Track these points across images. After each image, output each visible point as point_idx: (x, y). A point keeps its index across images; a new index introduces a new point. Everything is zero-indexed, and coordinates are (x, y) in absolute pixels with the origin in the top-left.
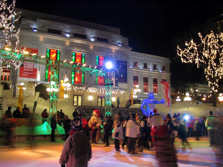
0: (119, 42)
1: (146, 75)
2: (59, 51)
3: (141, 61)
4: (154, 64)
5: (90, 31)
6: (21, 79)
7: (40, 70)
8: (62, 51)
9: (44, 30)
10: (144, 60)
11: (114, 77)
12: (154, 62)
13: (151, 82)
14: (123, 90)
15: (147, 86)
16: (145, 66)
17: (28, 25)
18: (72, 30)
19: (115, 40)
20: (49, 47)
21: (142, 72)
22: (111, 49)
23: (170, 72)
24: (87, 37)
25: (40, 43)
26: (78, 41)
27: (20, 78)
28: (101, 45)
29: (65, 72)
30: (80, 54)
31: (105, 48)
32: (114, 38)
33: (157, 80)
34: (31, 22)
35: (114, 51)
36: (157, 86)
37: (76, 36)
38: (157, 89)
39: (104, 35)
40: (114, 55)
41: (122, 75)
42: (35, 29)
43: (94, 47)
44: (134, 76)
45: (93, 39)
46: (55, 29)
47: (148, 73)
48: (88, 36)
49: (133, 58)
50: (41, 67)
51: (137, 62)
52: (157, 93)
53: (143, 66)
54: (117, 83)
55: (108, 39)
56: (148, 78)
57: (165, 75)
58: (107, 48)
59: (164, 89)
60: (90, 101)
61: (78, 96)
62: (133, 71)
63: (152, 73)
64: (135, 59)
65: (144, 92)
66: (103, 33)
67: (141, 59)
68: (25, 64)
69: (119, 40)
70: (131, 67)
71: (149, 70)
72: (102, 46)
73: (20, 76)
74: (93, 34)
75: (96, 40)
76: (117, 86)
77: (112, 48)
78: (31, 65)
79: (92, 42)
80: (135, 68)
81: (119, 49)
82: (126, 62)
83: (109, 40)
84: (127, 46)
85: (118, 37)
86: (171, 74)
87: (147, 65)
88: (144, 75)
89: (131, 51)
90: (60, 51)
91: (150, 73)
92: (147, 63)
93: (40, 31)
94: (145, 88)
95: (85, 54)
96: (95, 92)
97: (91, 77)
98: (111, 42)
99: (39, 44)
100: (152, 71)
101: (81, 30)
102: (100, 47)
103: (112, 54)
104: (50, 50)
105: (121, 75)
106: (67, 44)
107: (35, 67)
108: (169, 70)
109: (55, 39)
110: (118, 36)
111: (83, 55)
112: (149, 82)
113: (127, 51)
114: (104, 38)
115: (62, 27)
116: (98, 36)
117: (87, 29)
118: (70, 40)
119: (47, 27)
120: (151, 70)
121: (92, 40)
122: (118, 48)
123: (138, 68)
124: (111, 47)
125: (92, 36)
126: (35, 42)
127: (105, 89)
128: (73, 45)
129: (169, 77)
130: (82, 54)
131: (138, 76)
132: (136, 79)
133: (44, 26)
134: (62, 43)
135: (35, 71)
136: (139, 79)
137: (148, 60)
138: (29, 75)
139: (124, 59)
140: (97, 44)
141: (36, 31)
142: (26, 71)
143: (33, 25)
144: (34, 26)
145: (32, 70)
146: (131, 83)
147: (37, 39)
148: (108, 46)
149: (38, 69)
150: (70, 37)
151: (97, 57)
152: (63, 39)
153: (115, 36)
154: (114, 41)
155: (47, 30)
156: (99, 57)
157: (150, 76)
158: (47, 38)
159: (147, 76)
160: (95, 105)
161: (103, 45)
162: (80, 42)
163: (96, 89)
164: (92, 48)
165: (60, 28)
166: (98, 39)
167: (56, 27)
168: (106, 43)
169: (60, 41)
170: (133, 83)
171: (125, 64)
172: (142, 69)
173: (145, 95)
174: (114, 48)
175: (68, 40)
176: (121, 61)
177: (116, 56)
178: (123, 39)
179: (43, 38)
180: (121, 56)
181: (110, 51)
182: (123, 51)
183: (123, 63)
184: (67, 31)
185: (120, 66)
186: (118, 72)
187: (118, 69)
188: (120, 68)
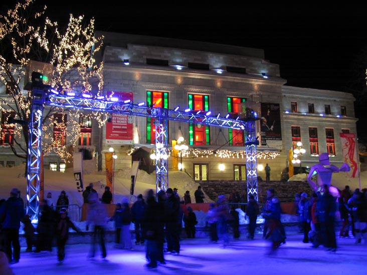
0: (264, 72)
1: (313, 125)
2: (166, 94)
3: (304, 101)
4: (325, 105)
5: (215, 57)
6: (108, 142)
7: (138, 125)
8: (171, 93)
9: (141, 61)
10: (309, 99)
11: (260, 130)
12: (324, 101)
13: (322, 135)
14: (276, 152)
15: (316, 143)
16: (311, 110)
17: (115, 55)
18: (185, 58)
19: (257, 68)
20: (149, 88)
21: (306, 120)
22: (252, 85)
23: (356, 117)
24: (210, 68)
25: (135, 83)
26: (196, 75)
27: (107, 140)
28: (234, 79)
29: (178, 127)
30: (201, 97)
31: (242, 83)
33: (333, 132)
34: (120, 50)
35: (256, 87)
36: (333, 142)
37: (191, 67)
38: (334, 147)
39: (237, 61)
40: (258, 95)
41: (272, 127)
42: (127, 61)
43: (223, 83)
44: (292, 127)
45: (221, 70)
46: (159, 58)
47: (315, 121)
48: (211, 66)
49: (289, 97)
50: (138, 120)
51: (296, 103)
52: (335, 154)
53: (307, 110)
54: (265, 140)
55: (245, 69)
56: (316, 128)
57: (346, 123)
58: (244, 83)
59: (347, 146)
60: (222, 173)
61: (200, 165)
62: (291, 119)
63: (323, 121)
64: (293, 98)
65: (311, 154)
67: (303, 98)
68: (113, 118)
69: (264, 68)
70: (287, 112)
71: (317, 115)
72: (236, 81)
73: (107, 138)
74: (219, 62)
75: (226, 71)
76: (265, 145)
77: (253, 83)
78: (123, 119)
79: (219, 74)
80: (294, 113)
81: (264, 84)
82: (278, 105)
83: (247, 70)
84: (278, 77)
85: (263, 64)
86: (358, 119)
87: (315, 107)
88: (311, 125)
89: (285, 85)
90: (168, 93)
91: (320, 121)
92: (313, 104)
93: (135, 64)
94: (313, 146)
95: (208, 96)
96: (229, 157)
97: (221, 132)
98: (249, 73)
99: (134, 85)
100: (323, 117)
101: (200, 58)
102: (234, 82)
103: (253, 93)
104: (152, 92)
105: (270, 128)
106: (179, 81)
107: (130, 122)
108: (354, 113)
109: (158, 76)
110: (261, 61)
111: (206, 97)
112: (318, 136)
113: (278, 85)
114: (238, 66)
115: (169, 55)
116: (228, 65)
117: (210, 55)
118: (183, 74)
119: (145, 57)
120: (321, 115)
121: (219, 71)
122: (263, 82)
123: (299, 114)
124: (252, 81)
125: (219, 65)
126: (127, 82)
127: (245, 152)
128: (188, 82)
129: (355, 126)
130: (204, 96)
131: (299, 127)
132: (296, 133)
133: (140, 55)
134: (171, 81)
135: (130, 127)
136: (302, 131)
137: (315, 99)
138: (120, 134)
139: (274, 99)
140: (226, 78)
141: (127, 64)
142: (115, 129)
143: (123, 55)
144: (125, 57)
145: (126, 127)
146: (288, 139)
147: (130, 77)
148: (246, 80)
149: (134, 125)
150: (183, 70)
151: (229, 99)
152: (171, 73)
153: (256, 63)
154: (256, 71)
155: (145, 62)
156: (232, 99)
157: (320, 126)
158: (146, 75)
160: (231, 179)
161: (237, 79)
162: (199, 77)
163: (230, 152)
164: (219, 84)
165: (165, 57)
166: (229, 70)
167: (160, 56)
168: (242, 75)
169: (167, 76)
170: (291, 139)
171: (276, 108)
172: (305, 114)
173: (314, 158)
174: (256, 83)
175: (179, 74)
176: (270, 104)
177: (261, 96)
178: (271, 66)
179: (140, 74)
180: (269, 96)
181: (250, 88)
182: (272, 87)
183: (272, 107)
184: (178, 60)
185: (269, 112)
186: (265, 122)
187: (265, 118)
188: (268, 115)
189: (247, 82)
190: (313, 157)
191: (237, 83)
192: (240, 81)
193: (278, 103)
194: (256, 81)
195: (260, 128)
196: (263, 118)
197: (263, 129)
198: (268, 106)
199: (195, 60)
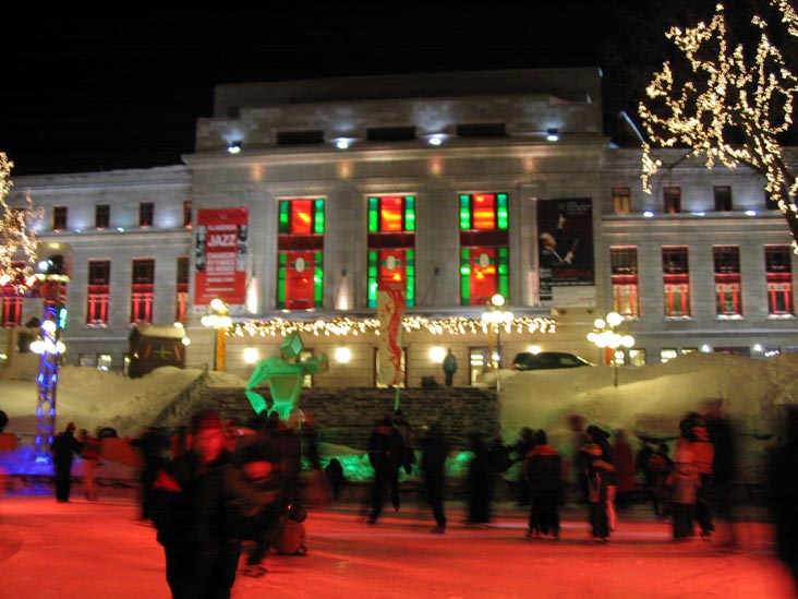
0: (553, 125)
1: (727, 239)
2: (319, 204)
5: (429, 108)
6: (199, 311)
7: (257, 273)
8: (329, 200)
9: (266, 140)
11: (536, 265)
16: (723, 201)
17: (215, 136)
18: (360, 121)
19: (534, 120)
20: (284, 193)
21: (706, 229)
22: (519, 161)
24: (417, 133)
25: (251, 187)
26: (382, 155)
27: (197, 308)
28: (473, 152)
29: (340, 272)
30: (398, 200)
31: (493, 159)
32: (531, 116)
34: (225, 123)
35: (529, 165)
36: (789, 280)
37: (375, 137)
39: (484, 110)
40: (533, 182)
41: (570, 255)
42: (235, 144)
43: (448, 167)
44: (664, 250)
45: (441, 136)
46: (302, 129)
48: (421, 129)
50: (257, 263)
51: (678, 188)
52: (791, 312)
53: (711, 203)
54: (549, 288)
55: (503, 126)
56: (737, 249)
58: (498, 159)
63: (756, 228)
66: (483, 104)
69: (554, 116)
70: (648, 214)
73: (197, 302)
74: (440, 118)
75: (455, 136)
76: (550, 298)
77: (521, 155)
78: (228, 262)
79: (434, 147)
81: (558, 154)
82: (588, 201)
83: (510, 127)
84: (594, 134)
85: (549, 106)
87: (734, 193)
88: (717, 241)
90: (325, 200)
91: (747, 229)
92: (729, 188)
93: (250, 148)
97: (437, 277)
98: (514, 134)
99: (249, 191)
100: (757, 217)
101: (393, 115)
102: (473, 161)
103: (523, 180)
104: (290, 202)
105: (564, 257)
106: (345, 172)
107: (241, 269)
109: (301, 166)
110: (548, 101)
111: (410, 200)
113: (590, 153)
114: (486, 122)
115: (324, 118)
116: (461, 122)
117: (417, 105)
118: (351, 157)
119: (274, 131)
120: (751, 213)
121: (437, 139)
122: (548, 150)
124: (517, 151)
125: (440, 124)
126: (236, 187)
128: (365, 172)
130: (403, 199)
131: (686, 249)
132: (625, 263)
133: (264, 127)
134: (327, 175)
135: (240, 278)
136: (692, 259)
138: (223, 294)
139: (576, 188)
140: (454, 153)
143: (229, 132)
144: (236, 136)
145: (231, 280)
147: (242, 176)
148: (503, 152)
149: (249, 272)
150: (352, 147)
151: (465, 199)
152: (325, 158)
153: (532, 106)
154: (532, 128)
155: (275, 140)
156: (472, 198)
157: (748, 241)
159: (733, 241)
161: (481, 151)
162: (389, 159)
164: (436, 169)
165: (317, 123)
166: (463, 134)
167: (306, 123)
169: (317, 167)
172: (702, 214)
173: (727, 324)
174: (529, 155)
175: (345, 157)
176: (565, 201)
177: (542, 184)
178: (572, 109)
179: (262, 167)
180: (563, 181)
181: (515, 168)
182: (572, 159)
183: (571, 207)
184: (345, 127)
185: (562, 220)
186: (549, 245)
187: (551, 234)
188: (560, 227)
189: (507, 155)
190: (725, 321)
191: (481, 161)
192: (489, 156)
193: (589, 196)
194: (529, 151)
195: (536, 260)
196: (546, 236)
197: (544, 262)
198: (561, 207)
199: (383, 120)
